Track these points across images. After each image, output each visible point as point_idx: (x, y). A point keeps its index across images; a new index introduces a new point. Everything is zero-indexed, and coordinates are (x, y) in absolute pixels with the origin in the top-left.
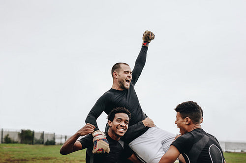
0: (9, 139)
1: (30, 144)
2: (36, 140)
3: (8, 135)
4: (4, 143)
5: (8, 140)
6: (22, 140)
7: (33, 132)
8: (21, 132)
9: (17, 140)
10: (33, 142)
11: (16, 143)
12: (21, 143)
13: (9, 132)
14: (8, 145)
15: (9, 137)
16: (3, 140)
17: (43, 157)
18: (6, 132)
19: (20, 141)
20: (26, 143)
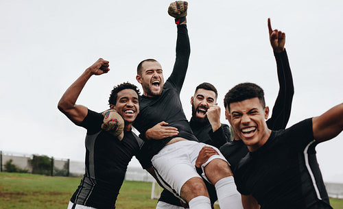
0: (14, 166)
1: (47, 175)
2: (57, 170)
3: (11, 161)
4: (5, 171)
5: (11, 168)
6: (34, 169)
7: (52, 159)
8: (32, 158)
9: (27, 169)
10: (52, 172)
11: (25, 172)
12: (33, 173)
13: (12, 156)
14: (11, 174)
15: (12, 163)
16: (3, 167)
17: (52, 190)
18: (7, 156)
19: (31, 170)
20: (41, 174)
